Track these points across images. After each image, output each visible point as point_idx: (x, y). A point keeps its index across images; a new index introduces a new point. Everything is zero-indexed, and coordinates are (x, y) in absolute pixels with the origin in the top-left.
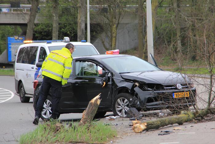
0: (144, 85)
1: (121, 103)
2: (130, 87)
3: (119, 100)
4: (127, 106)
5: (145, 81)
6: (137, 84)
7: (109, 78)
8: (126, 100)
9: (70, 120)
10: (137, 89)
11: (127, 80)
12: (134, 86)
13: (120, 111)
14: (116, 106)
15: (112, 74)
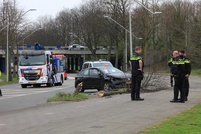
0: (115, 79)
1: (106, 86)
2: (109, 80)
3: (105, 84)
4: (108, 87)
5: (115, 77)
6: (112, 78)
7: (102, 75)
8: (108, 84)
9: (89, 92)
10: (112, 80)
11: (108, 77)
12: (111, 79)
13: (106, 89)
14: (104, 87)
15: (103, 74)
